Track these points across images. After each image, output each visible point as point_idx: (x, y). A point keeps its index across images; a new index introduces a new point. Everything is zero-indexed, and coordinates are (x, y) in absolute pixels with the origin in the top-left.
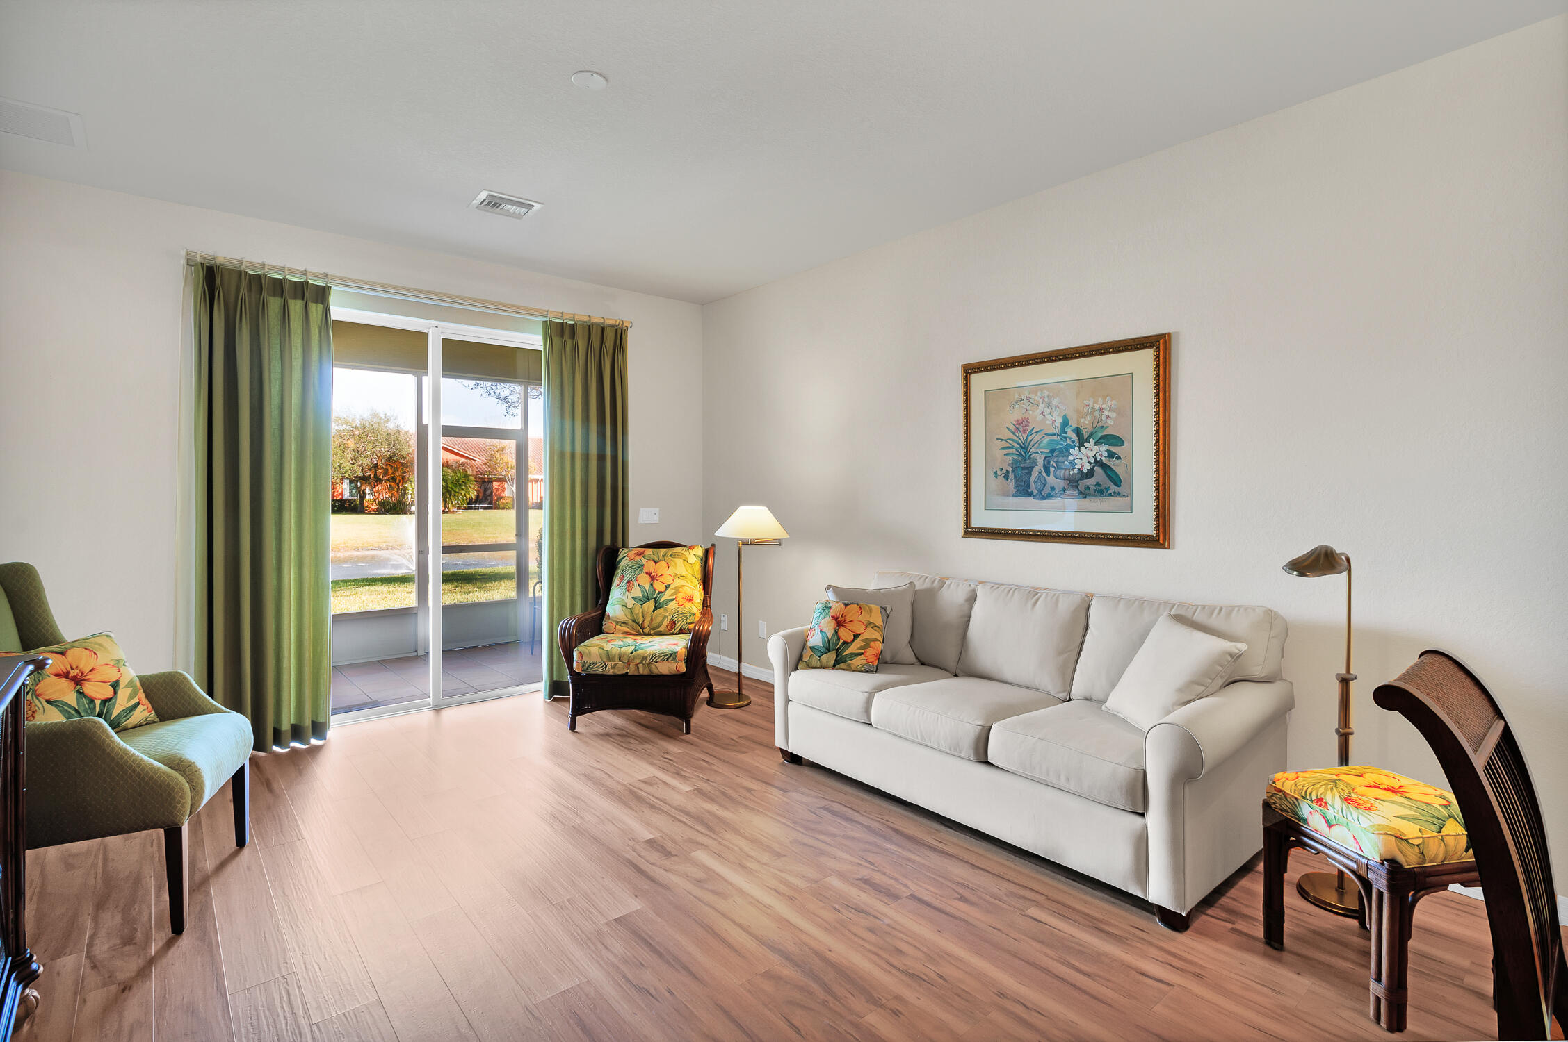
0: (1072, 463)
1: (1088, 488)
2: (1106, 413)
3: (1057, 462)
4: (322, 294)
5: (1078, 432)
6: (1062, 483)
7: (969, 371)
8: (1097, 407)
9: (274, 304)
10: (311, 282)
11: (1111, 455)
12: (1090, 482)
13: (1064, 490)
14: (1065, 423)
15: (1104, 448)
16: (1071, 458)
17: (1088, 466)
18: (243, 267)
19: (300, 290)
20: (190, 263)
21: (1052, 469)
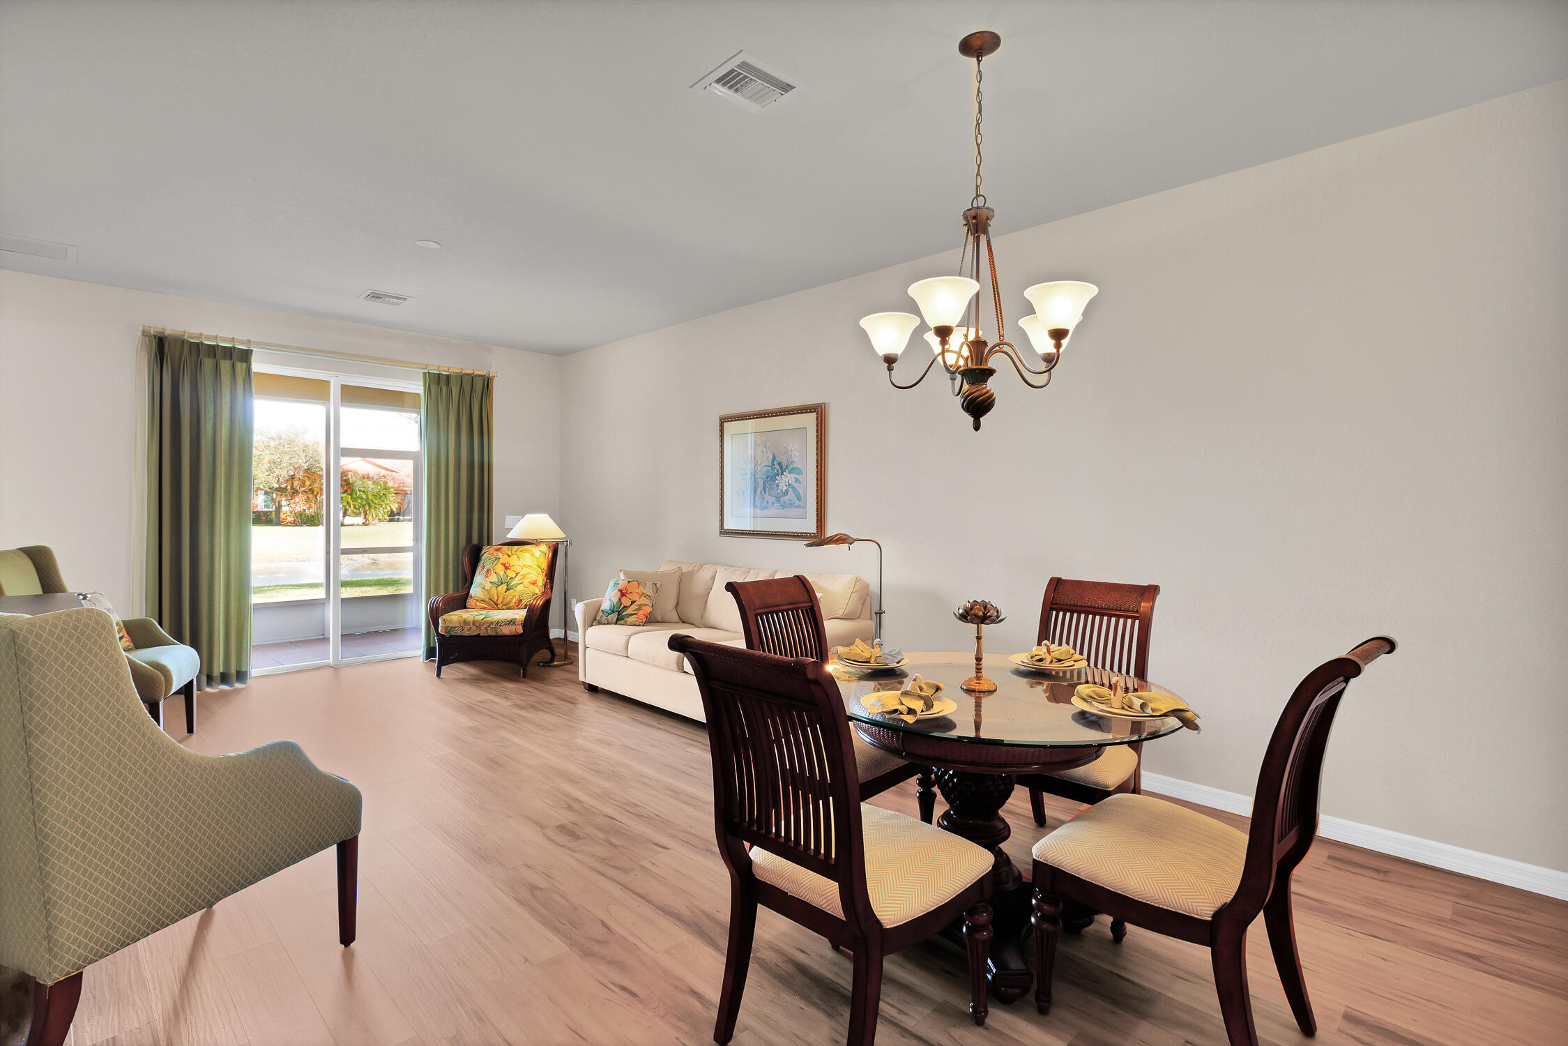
0: (777, 485)
1: (785, 502)
2: (794, 453)
3: (769, 485)
4: (246, 356)
5: (780, 464)
6: (773, 499)
7: (723, 421)
8: (790, 449)
9: (208, 363)
10: (237, 346)
11: (797, 480)
12: (786, 498)
13: (773, 503)
14: (774, 459)
15: (793, 475)
16: (777, 482)
17: (785, 488)
18: (186, 337)
19: (229, 353)
20: (145, 333)
21: (767, 489)
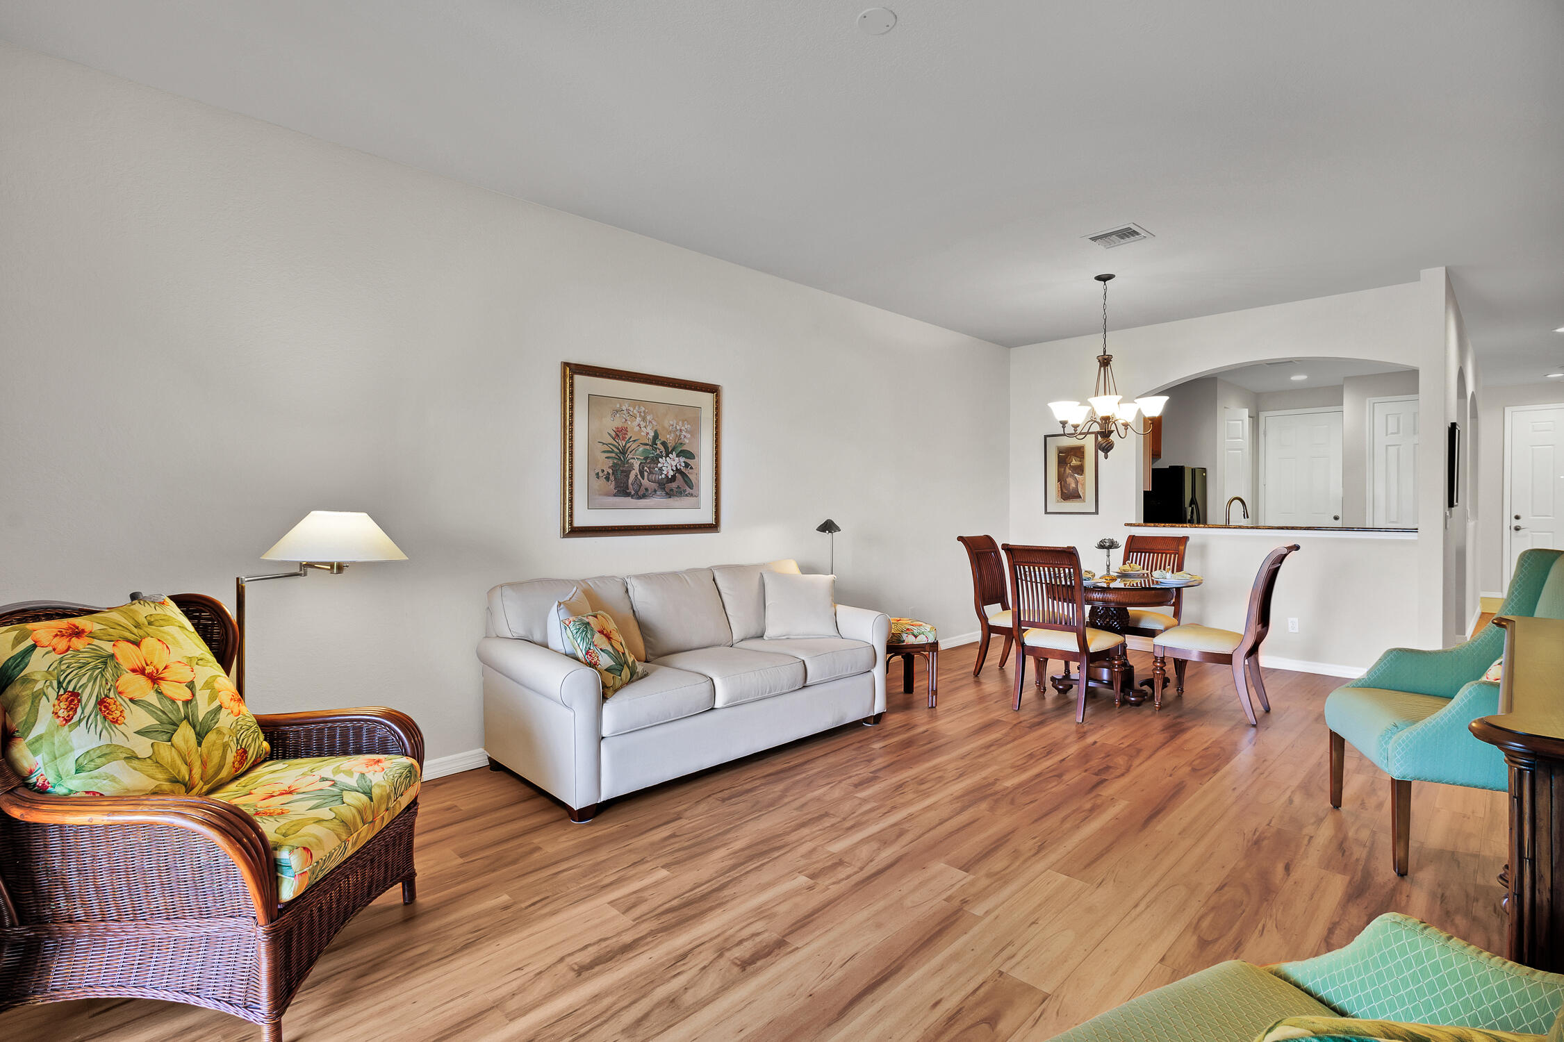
0: (661, 469)
1: (672, 490)
2: (684, 433)
3: (649, 468)
5: (664, 444)
6: (654, 486)
8: (678, 428)
11: (687, 465)
12: (674, 485)
13: (655, 491)
14: (656, 437)
15: (682, 459)
16: (659, 465)
17: (671, 473)
21: (646, 474)
